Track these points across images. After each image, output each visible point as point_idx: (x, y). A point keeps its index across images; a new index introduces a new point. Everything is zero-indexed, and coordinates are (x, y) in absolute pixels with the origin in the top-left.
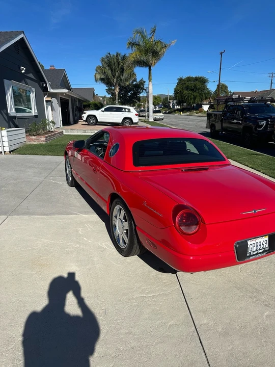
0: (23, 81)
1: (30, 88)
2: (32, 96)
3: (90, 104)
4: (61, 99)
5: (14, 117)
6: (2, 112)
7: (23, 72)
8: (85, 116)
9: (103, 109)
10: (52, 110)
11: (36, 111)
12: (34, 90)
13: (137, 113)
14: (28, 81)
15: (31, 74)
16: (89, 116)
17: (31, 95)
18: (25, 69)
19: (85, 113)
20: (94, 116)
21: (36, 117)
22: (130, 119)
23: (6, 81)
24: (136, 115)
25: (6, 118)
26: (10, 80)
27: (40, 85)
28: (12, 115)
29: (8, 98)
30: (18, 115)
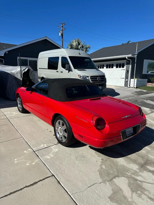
23: (145, 60)
28: (144, 73)
29: (144, 66)
30: (148, 74)
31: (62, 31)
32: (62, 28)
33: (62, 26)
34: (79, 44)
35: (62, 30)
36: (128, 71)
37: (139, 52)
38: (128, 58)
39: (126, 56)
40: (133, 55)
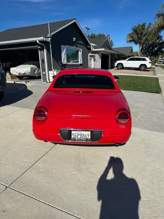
0: (75, 45)
1: (79, 49)
2: (80, 54)
3: (126, 57)
4: (102, 54)
5: (66, 65)
6: (58, 62)
7: (74, 40)
8: (116, 64)
9: (128, 59)
10: (94, 61)
11: (82, 62)
12: (81, 50)
13: (150, 61)
14: (78, 45)
15: (81, 41)
16: (118, 64)
18: (75, 39)
19: (116, 62)
20: (122, 64)
21: (81, 65)
22: (145, 65)
23: (62, 46)
24: (150, 63)
25: (61, 65)
26: (65, 45)
27: (86, 47)
28: (64, 63)
29: (63, 54)
30: (68, 63)
36: (43, 61)
37: (53, 34)
38: (39, 42)
39: (37, 39)
40: (45, 37)
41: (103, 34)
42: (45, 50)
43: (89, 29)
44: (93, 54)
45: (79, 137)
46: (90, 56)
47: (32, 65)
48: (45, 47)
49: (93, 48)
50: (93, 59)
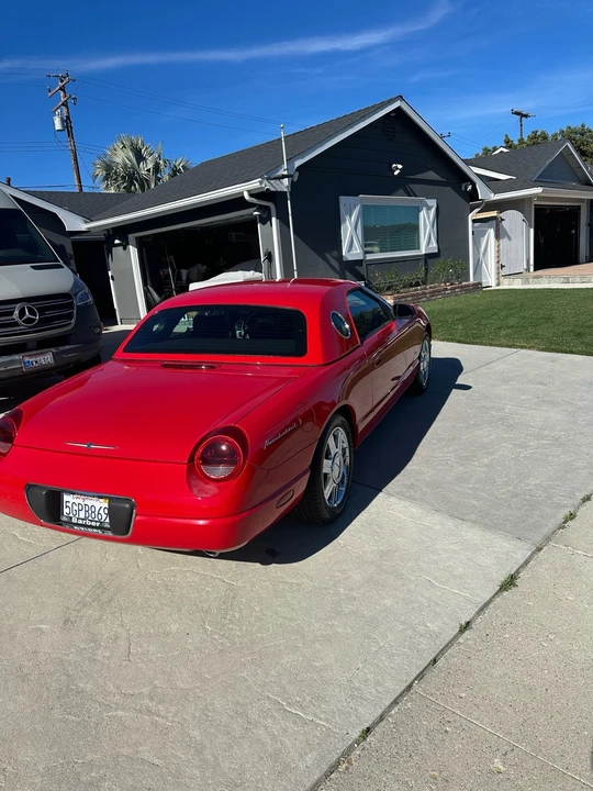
0: (401, 191)
1: (422, 201)
2: (426, 217)
5: (359, 262)
6: (327, 255)
7: (396, 173)
10: (498, 237)
11: (435, 245)
12: (433, 203)
14: (415, 187)
17: (423, 214)
18: (400, 166)
21: (429, 256)
23: (343, 200)
25: (336, 265)
26: (356, 195)
27: (458, 190)
28: (350, 259)
29: (346, 227)
30: (369, 257)
31: (65, 110)
32: (62, 94)
33: (62, 89)
34: (140, 158)
35: (65, 104)
36: (270, 257)
37: (298, 163)
38: (251, 195)
39: (244, 189)
40: (267, 179)
41: (583, 126)
42: (274, 219)
43: (526, 116)
44: (494, 214)
45: (82, 515)
46: (474, 221)
47: (252, 272)
48: (273, 211)
49: (486, 189)
50: (491, 232)
